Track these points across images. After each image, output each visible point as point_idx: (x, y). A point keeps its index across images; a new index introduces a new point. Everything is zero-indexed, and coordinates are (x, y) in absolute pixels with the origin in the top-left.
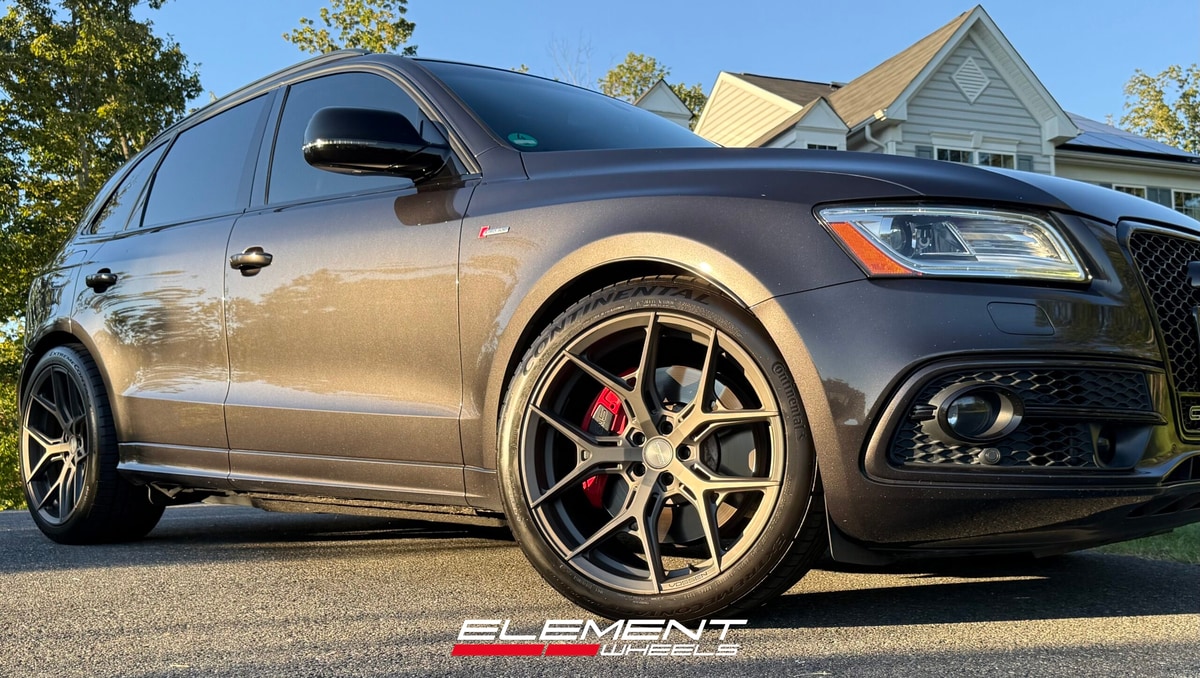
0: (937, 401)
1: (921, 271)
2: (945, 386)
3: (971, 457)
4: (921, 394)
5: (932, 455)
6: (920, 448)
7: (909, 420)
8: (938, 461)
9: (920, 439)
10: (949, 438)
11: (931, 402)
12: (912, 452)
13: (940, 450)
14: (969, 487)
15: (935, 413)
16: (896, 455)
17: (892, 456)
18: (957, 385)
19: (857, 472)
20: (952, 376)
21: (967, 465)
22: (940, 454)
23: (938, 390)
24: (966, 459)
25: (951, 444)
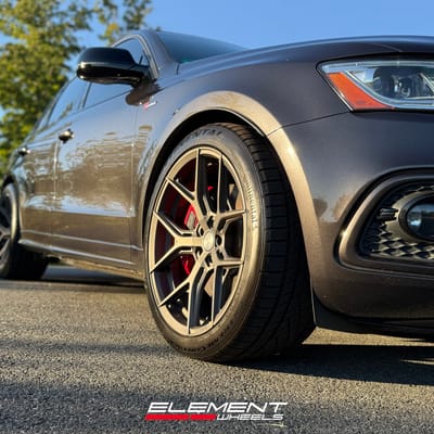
0: (399, 206)
1: (394, 106)
2: (407, 194)
3: (427, 253)
4: (386, 200)
5: (395, 250)
6: (384, 243)
7: (375, 220)
8: (400, 254)
9: (385, 236)
10: (408, 237)
11: (394, 207)
12: (377, 246)
13: (401, 246)
14: (424, 277)
15: (397, 215)
16: (365, 248)
17: (362, 249)
18: (417, 193)
19: (332, 259)
20: (413, 185)
21: (424, 260)
22: (401, 249)
23: (400, 197)
24: (424, 254)
25: (411, 242)
